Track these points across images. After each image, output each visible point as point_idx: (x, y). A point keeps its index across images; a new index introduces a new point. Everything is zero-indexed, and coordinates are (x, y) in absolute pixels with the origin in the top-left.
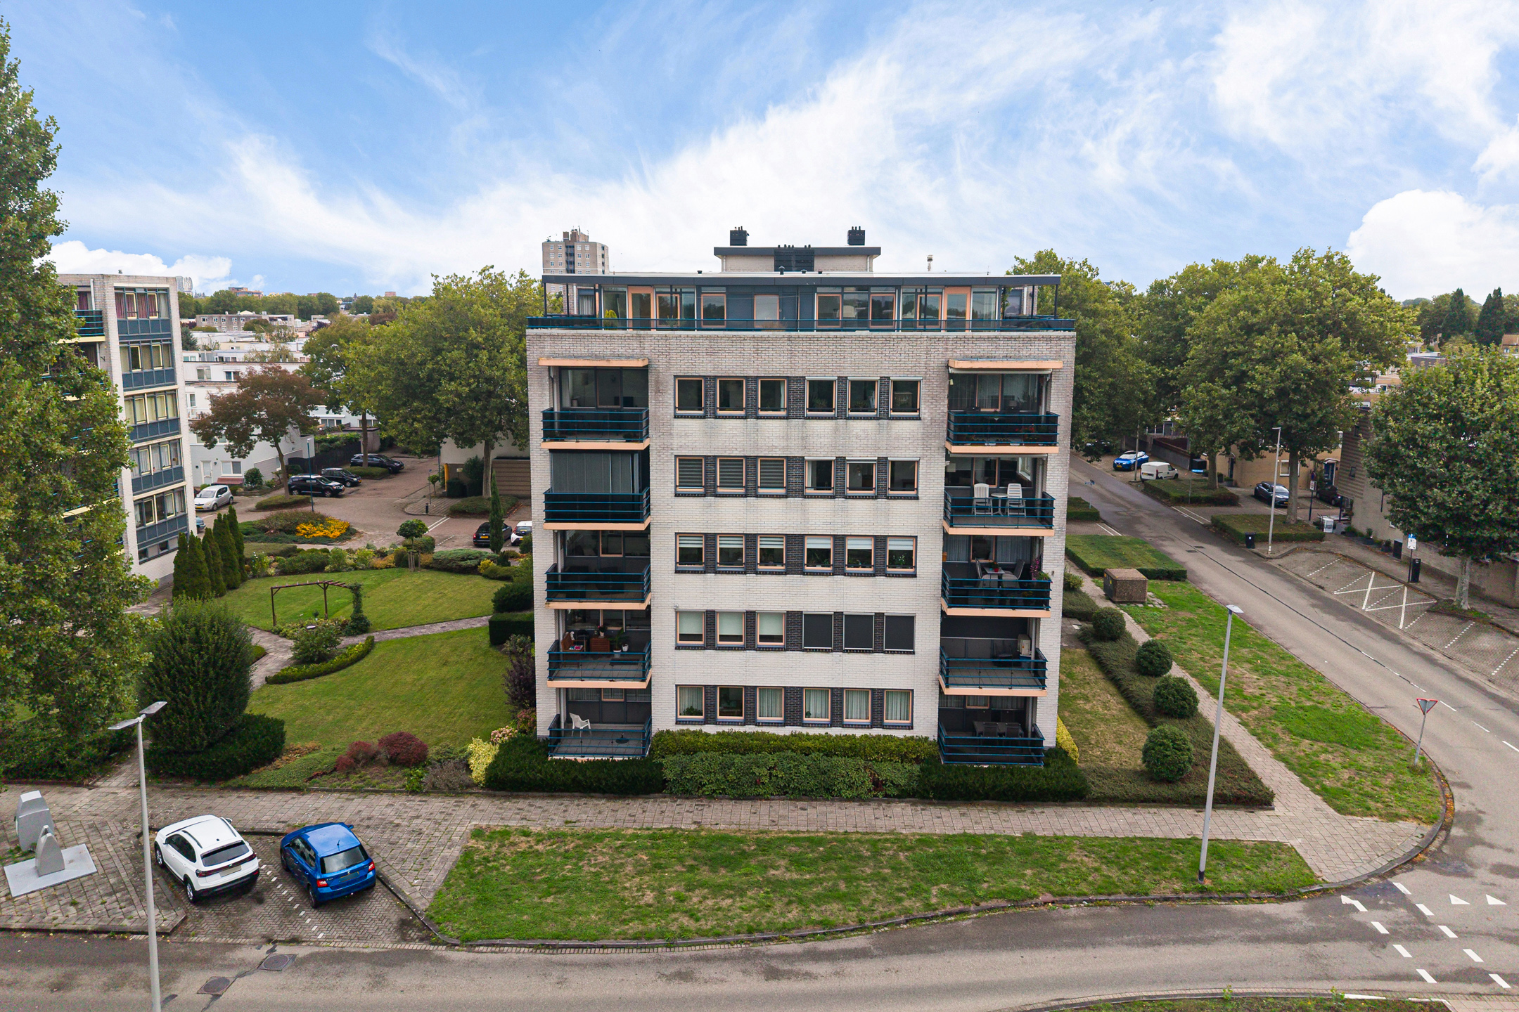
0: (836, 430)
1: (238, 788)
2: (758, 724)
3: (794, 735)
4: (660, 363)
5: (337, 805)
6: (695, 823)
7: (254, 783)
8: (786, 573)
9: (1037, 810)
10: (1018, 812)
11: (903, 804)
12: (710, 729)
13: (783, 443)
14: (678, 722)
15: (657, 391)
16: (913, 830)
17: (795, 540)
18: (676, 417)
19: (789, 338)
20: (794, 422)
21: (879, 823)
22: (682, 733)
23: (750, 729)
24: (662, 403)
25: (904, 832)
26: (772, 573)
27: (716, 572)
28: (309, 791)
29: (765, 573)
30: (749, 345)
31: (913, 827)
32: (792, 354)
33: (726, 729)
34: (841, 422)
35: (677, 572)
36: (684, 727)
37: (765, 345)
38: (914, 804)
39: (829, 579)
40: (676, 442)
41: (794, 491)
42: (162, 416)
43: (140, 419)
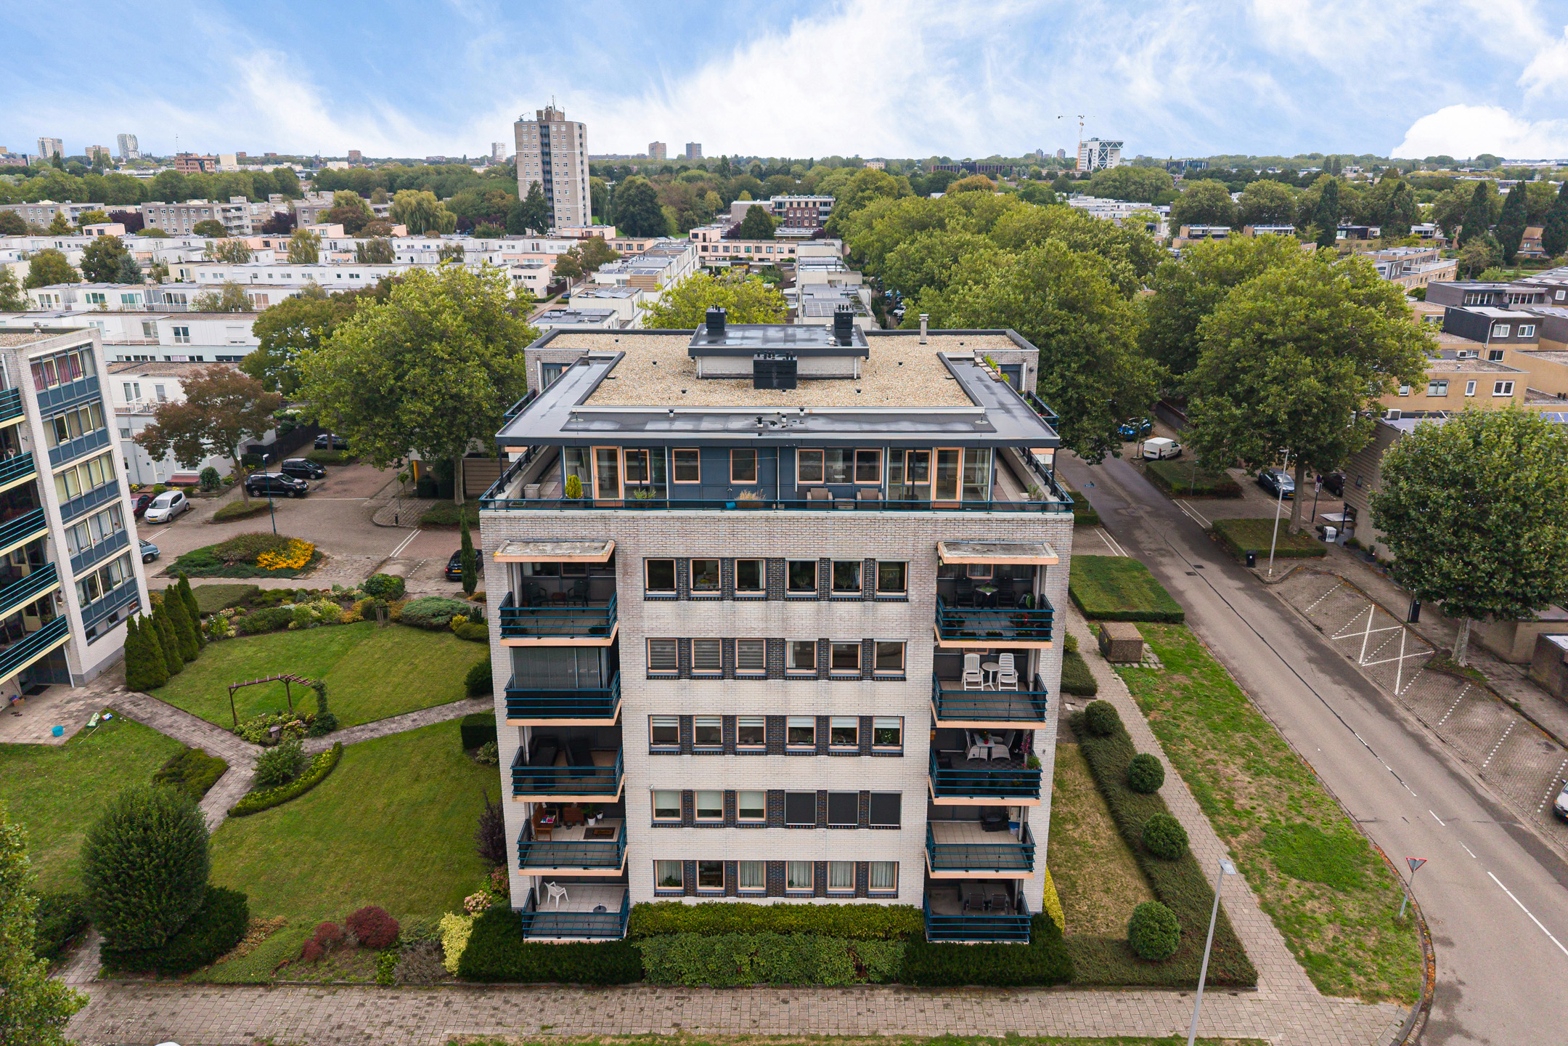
0: (819, 611)
1: (203, 984)
2: (738, 895)
3: (775, 906)
4: (628, 545)
5: (306, 1006)
6: (675, 1025)
7: (219, 977)
8: (766, 753)
9: (1021, 997)
10: (1002, 1000)
11: (886, 991)
12: (689, 901)
13: (762, 625)
14: (657, 894)
15: (625, 573)
16: (897, 1032)
17: (776, 722)
18: (647, 599)
19: (767, 519)
20: (774, 603)
21: (862, 1021)
22: (661, 907)
23: (731, 900)
24: (631, 585)
25: (886, 1034)
26: (751, 753)
27: (693, 753)
28: (277, 985)
29: (744, 753)
30: (724, 527)
31: (896, 1026)
32: (770, 535)
33: (706, 900)
34: (824, 603)
35: (651, 753)
36: (664, 899)
37: (741, 526)
38: (897, 991)
39: (812, 759)
40: (647, 624)
41: (775, 672)
42: (97, 483)
43: (73, 494)
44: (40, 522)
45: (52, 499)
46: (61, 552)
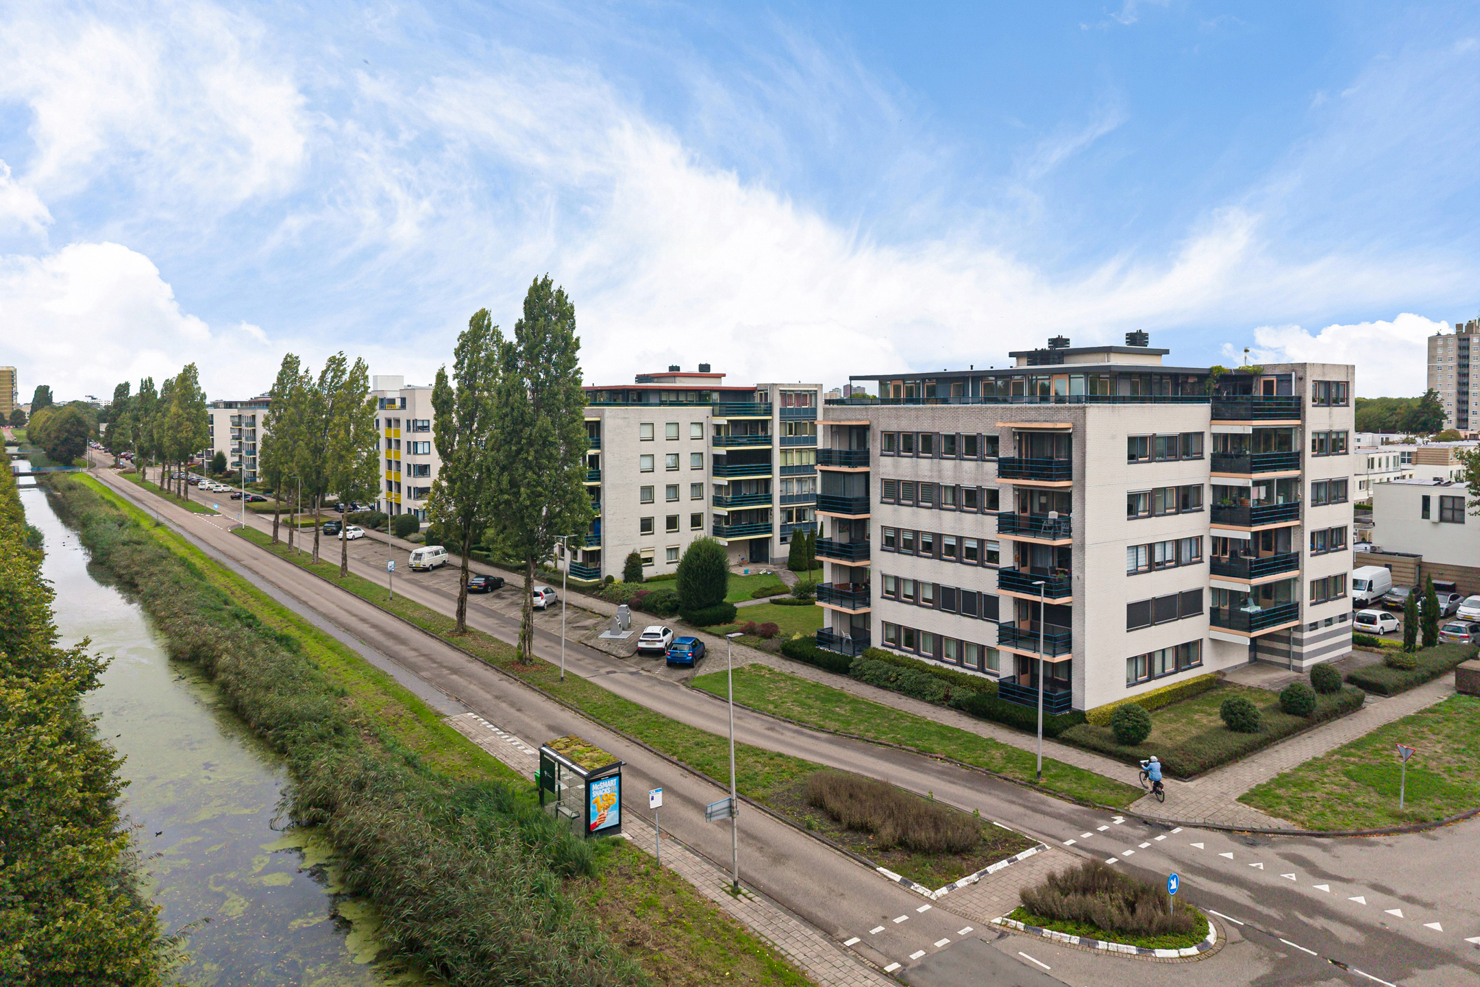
0: (955, 466)
2: (919, 655)
3: (935, 666)
4: (874, 424)
5: (724, 645)
7: (708, 630)
8: (932, 558)
11: (952, 711)
12: (896, 652)
13: (930, 474)
14: (883, 645)
15: (874, 440)
17: (938, 538)
18: (882, 455)
19: (932, 409)
20: (935, 460)
21: (923, 713)
22: (883, 653)
23: (915, 657)
24: (875, 446)
26: (926, 557)
27: (901, 553)
29: (921, 556)
30: (913, 413)
31: (936, 718)
32: (933, 418)
33: (904, 654)
34: (958, 461)
35: (882, 550)
36: (885, 648)
37: (920, 413)
39: (953, 564)
40: (881, 471)
41: (936, 504)
42: (805, 463)
43: (789, 464)
44: (769, 470)
45: (777, 461)
46: (777, 490)
